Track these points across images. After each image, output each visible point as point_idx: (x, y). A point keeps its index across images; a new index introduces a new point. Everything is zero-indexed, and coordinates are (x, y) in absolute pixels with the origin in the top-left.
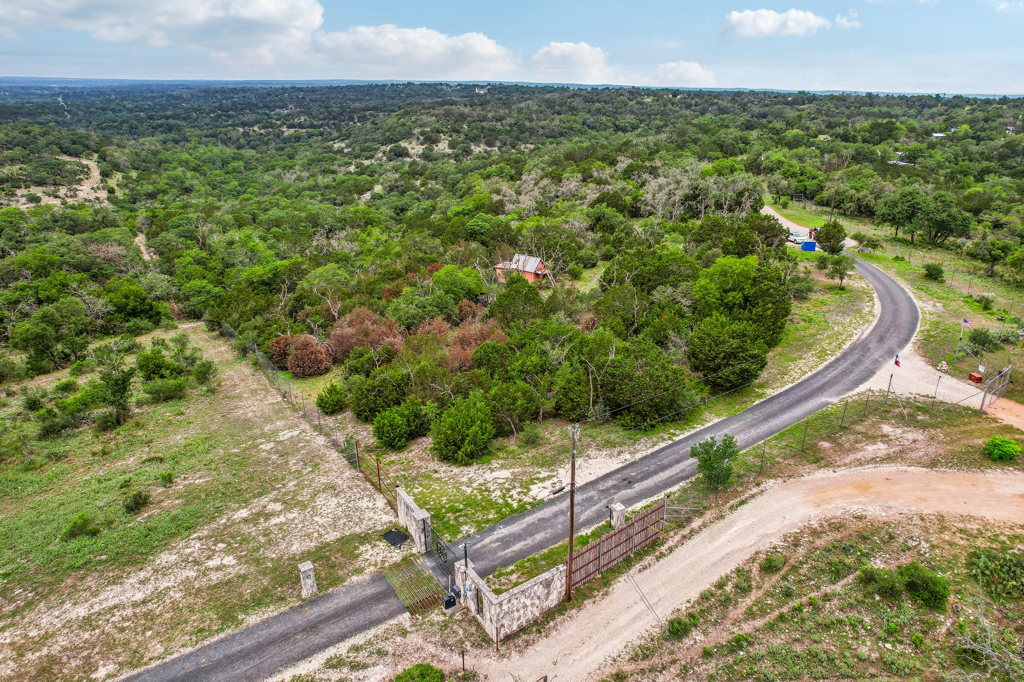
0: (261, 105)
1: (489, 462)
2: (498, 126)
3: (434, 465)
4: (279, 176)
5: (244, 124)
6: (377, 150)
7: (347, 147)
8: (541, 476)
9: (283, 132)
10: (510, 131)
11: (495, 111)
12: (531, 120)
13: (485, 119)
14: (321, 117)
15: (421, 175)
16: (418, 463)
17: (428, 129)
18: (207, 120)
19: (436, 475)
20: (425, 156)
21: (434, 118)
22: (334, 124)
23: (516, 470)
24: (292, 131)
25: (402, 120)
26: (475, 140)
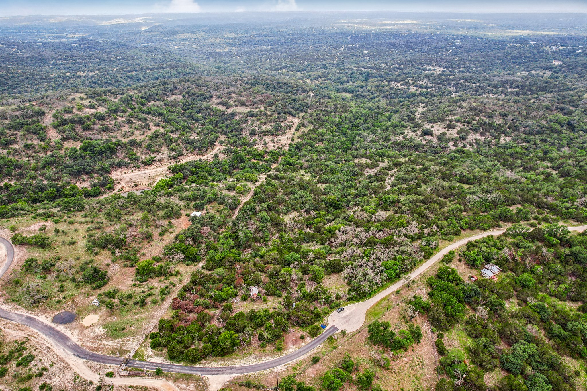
1: (154, 350)
3: (149, 345)
6: (422, 126)
8: (153, 357)
14: (434, 82)
19: (147, 347)
23: (153, 353)
24: (415, 88)
26: (475, 130)
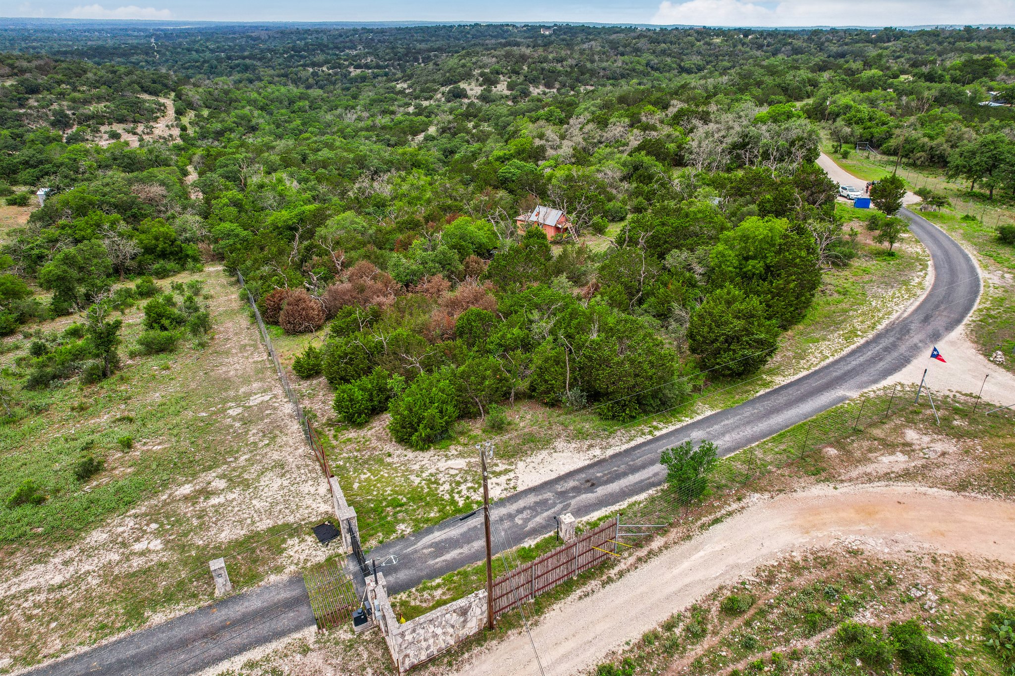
0: (331, 46)
1: (447, 448)
2: (559, 67)
3: (389, 447)
4: (340, 116)
5: (313, 65)
6: (436, 91)
7: (409, 87)
8: (497, 469)
9: (350, 72)
10: (571, 73)
11: (557, 52)
12: (592, 62)
13: (545, 60)
14: (387, 57)
15: (475, 116)
16: (374, 443)
17: (487, 71)
18: (281, 60)
19: (389, 460)
20: (484, 98)
21: (494, 59)
22: (399, 65)
23: (473, 460)
24: (359, 71)
25: (463, 61)
26: (534, 81)
